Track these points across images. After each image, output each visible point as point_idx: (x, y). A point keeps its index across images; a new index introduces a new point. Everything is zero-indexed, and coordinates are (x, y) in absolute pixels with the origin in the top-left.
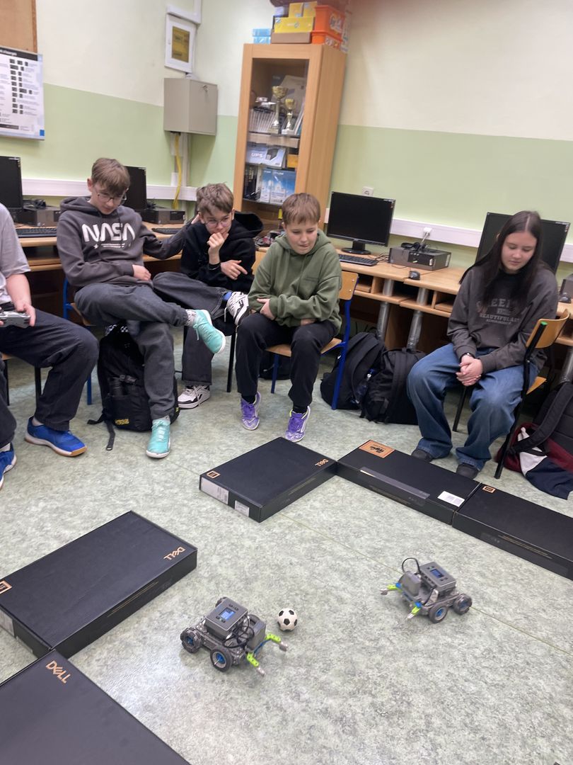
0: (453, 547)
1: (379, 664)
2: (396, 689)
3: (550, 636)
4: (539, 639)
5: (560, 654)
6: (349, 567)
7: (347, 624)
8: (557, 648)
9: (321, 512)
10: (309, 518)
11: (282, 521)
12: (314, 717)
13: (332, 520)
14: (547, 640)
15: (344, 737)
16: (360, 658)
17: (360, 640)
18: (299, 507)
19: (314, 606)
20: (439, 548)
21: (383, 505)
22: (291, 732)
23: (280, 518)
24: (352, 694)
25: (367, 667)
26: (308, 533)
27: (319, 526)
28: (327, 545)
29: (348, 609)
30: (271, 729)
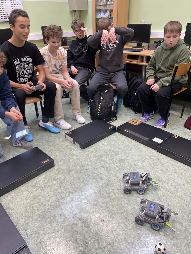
0: (154, 159)
1: (107, 202)
2: (110, 212)
3: (182, 195)
4: (177, 196)
5: (185, 203)
6: (109, 166)
7: (101, 187)
8: (184, 200)
9: (105, 146)
10: (100, 148)
11: (90, 149)
12: (76, 220)
13: (109, 149)
14: (181, 197)
15: (84, 228)
16: (100, 200)
18: (98, 145)
19: (90, 180)
20: (148, 159)
21: (131, 143)
22: (65, 225)
23: (90, 148)
25: (102, 203)
26: (98, 154)
27: (103, 151)
28: (103, 158)
29: (103, 181)
30: (59, 223)
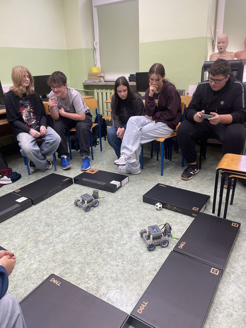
1: (108, 226)
2: (118, 223)
6: (57, 232)
12: (132, 240)
13: (21, 238)
16: (106, 230)
17: (98, 230)
20: (48, 210)
24: (121, 232)
25: (110, 229)
26: (30, 245)
27: (25, 242)
28: (41, 239)
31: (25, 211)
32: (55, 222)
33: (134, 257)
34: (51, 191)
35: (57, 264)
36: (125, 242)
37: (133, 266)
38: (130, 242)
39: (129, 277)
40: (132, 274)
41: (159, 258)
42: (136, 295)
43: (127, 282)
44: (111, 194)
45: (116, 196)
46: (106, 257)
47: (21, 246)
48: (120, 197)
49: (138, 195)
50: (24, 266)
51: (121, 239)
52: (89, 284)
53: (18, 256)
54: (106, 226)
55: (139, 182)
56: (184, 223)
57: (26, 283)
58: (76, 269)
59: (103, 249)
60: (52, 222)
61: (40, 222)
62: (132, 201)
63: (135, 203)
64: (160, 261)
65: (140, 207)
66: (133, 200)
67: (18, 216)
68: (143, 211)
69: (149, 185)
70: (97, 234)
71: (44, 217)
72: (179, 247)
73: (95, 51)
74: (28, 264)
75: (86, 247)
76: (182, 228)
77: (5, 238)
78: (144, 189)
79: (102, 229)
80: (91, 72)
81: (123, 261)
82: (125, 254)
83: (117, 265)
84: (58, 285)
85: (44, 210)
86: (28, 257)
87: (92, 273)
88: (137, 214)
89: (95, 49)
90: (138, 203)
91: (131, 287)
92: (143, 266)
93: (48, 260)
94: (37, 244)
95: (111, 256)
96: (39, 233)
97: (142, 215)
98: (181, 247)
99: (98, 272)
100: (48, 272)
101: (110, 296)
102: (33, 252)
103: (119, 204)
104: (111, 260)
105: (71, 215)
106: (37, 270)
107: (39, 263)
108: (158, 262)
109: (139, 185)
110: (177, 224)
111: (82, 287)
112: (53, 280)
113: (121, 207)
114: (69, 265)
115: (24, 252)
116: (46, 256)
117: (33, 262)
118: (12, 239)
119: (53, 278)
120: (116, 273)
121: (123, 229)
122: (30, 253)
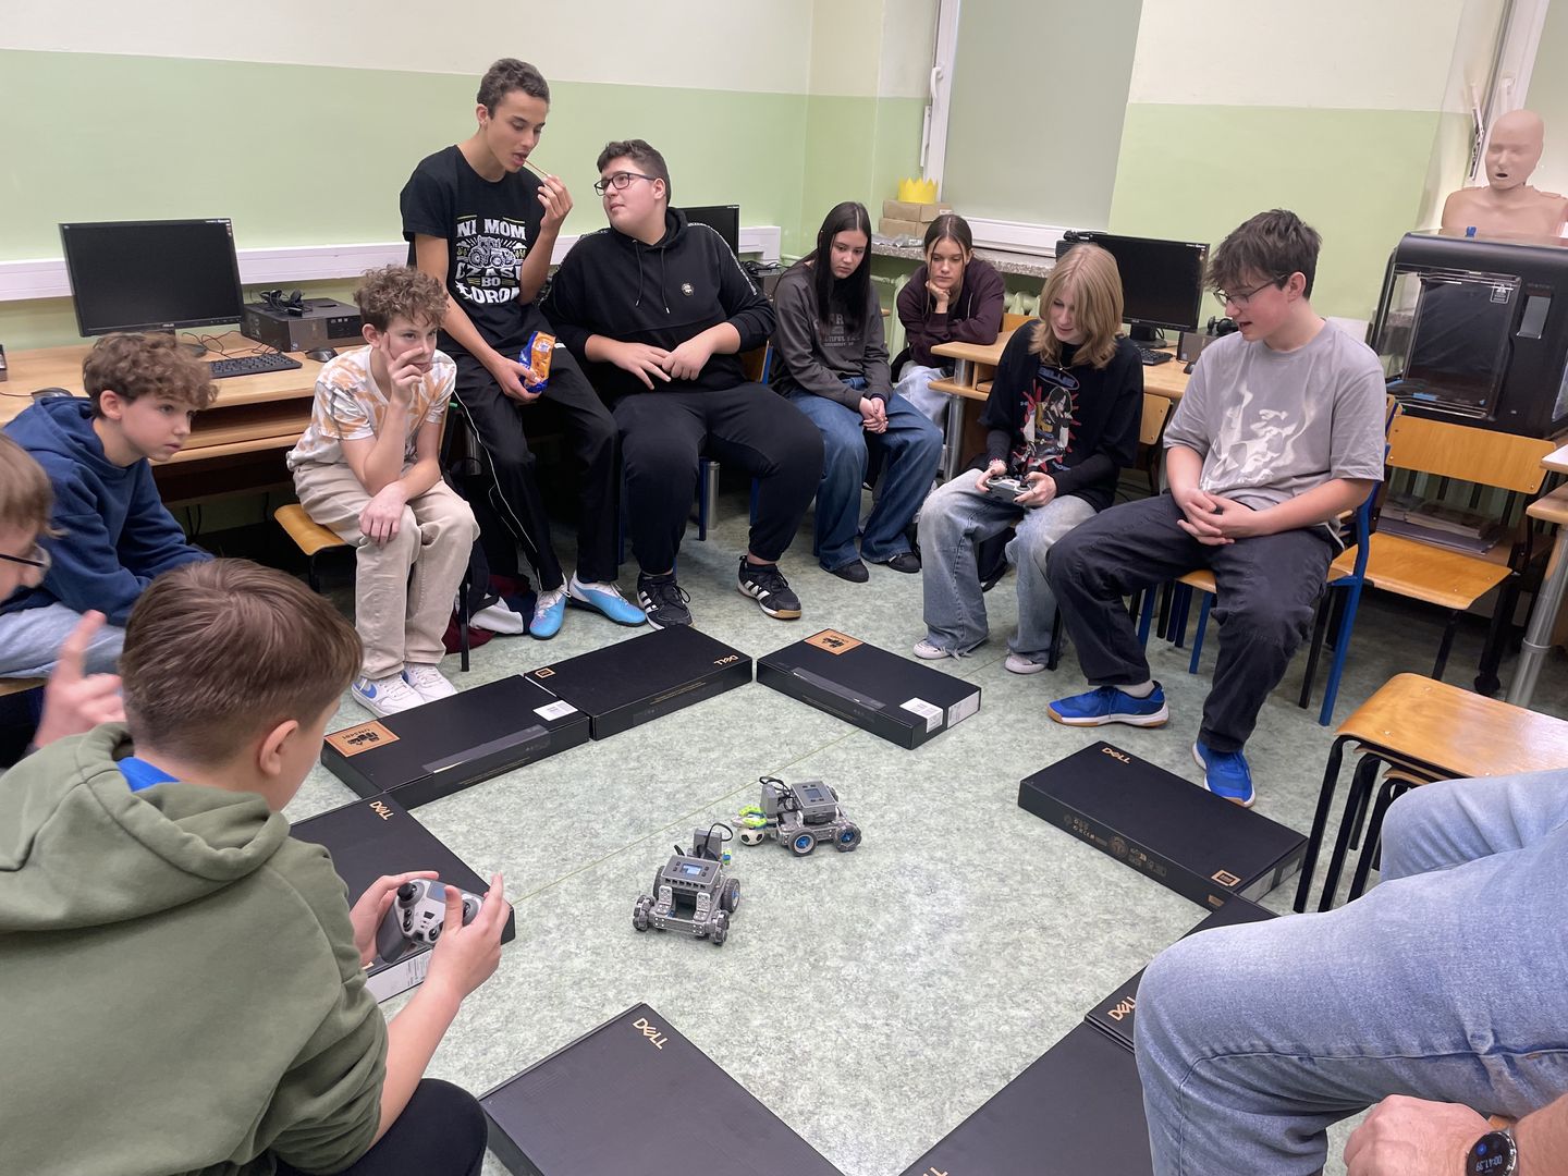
13: (540, 853)
24: (904, 908)
26: (570, 886)
27: (553, 871)
31: (561, 755)
32: (667, 821)
33: (936, 1013)
34: (664, 697)
35: (653, 974)
36: (910, 949)
37: (925, 1041)
38: (931, 954)
39: (902, 1078)
40: (914, 1070)
41: (1030, 1037)
42: (915, 1142)
43: (892, 1093)
44: (891, 749)
45: (911, 763)
46: (829, 987)
47: (538, 884)
48: (924, 766)
49: (1002, 775)
50: (542, 954)
51: (897, 933)
52: (756, 1065)
53: (525, 916)
54: (849, 873)
55: (1019, 721)
56: (1164, 924)
57: (546, 1013)
58: (717, 1006)
59: (826, 958)
60: (655, 815)
61: (613, 808)
62: (970, 796)
63: (982, 805)
64: (1030, 1046)
65: (996, 824)
66: (974, 789)
67: (535, 771)
68: (1005, 843)
69: (1058, 739)
70: (809, 896)
71: (628, 791)
72: (1110, 1013)
73: (930, 110)
74: (559, 951)
75: (764, 938)
76: (1149, 944)
77: (486, 842)
78: (1032, 753)
79: (832, 882)
80: (897, 198)
81: (889, 1016)
82: (904, 993)
83: (867, 1027)
84: (658, 1045)
85: (630, 766)
86: (558, 927)
87: (771, 1033)
88: (981, 852)
89: (929, 101)
90: (994, 808)
91: (901, 1113)
92: (962, 1052)
93: (626, 951)
94: (594, 887)
95: (851, 989)
96: (604, 849)
97: (1001, 859)
98: (1118, 1015)
99: (793, 1032)
100: (620, 992)
101: (822, 1123)
102: (577, 913)
103: (914, 795)
104: (848, 1003)
105: (725, 802)
106: (584, 979)
107: (594, 958)
108: (1024, 1049)
109: (1014, 731)
110: (1133, 925)
111: (733, 1069)
112: (642, 1024)
113: (920, 810)
114: (695, 987)
115: (545, 905)
116: (621, 938)
117: (572, 947)
118: (508, 850)
119: (643, 1019)
120: (859, 1053)
121: (911, 897)
122: (565, 913)
